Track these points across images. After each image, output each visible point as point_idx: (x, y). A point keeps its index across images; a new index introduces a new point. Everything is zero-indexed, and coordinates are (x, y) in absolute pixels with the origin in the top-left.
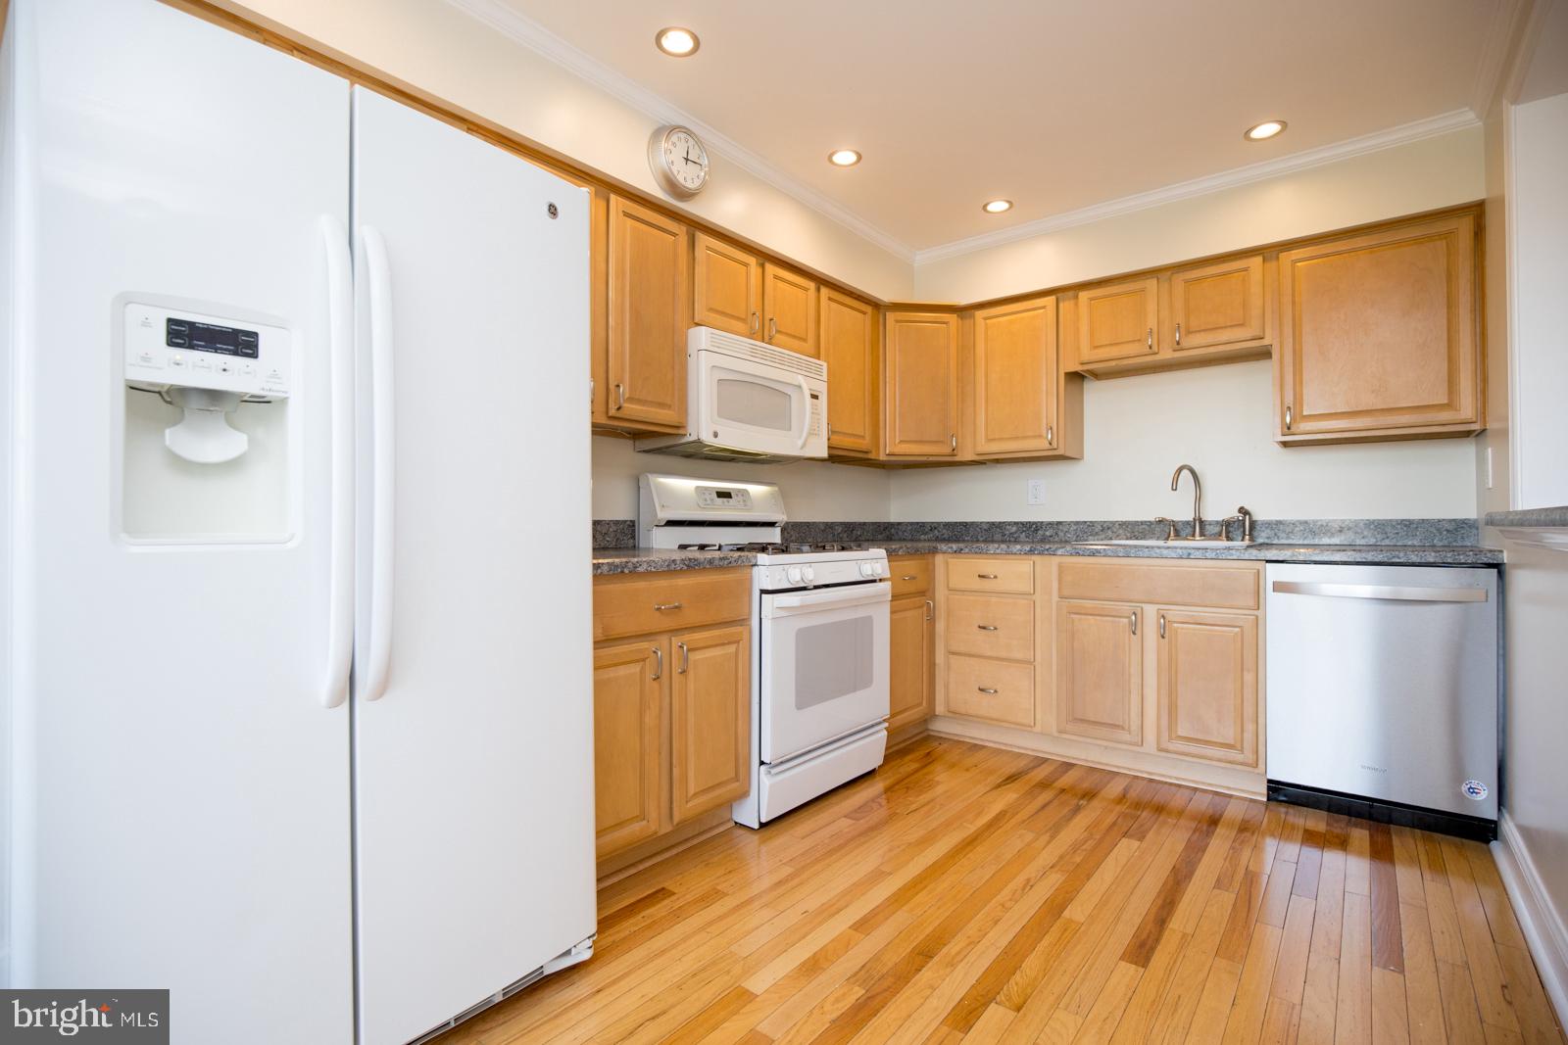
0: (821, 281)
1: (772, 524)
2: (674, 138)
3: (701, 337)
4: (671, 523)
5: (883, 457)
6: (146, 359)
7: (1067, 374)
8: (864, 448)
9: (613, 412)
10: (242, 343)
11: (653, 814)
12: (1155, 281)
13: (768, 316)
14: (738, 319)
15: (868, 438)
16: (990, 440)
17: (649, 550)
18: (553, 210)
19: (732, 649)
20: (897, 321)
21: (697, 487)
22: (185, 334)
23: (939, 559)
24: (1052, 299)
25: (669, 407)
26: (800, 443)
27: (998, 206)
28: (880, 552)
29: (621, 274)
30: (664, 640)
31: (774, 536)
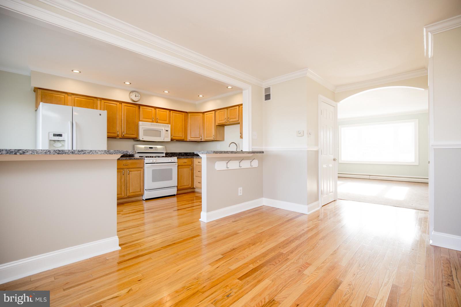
0: (170, 110)
1: (163, 153)
2: (133, 93)
3: (140, 123)
4: (138, 153)
5: (188, 141)
6: (51, 138)
7: (216, 125)
8: (183, 139)
9: (123, 136)
10: (60, 135)
11: (123, 194)
12: (226, 109)
13: (157, 118)
14: (150, 119)
15: (183, 137)
16: (206, 137)
17: (135, 157)
18: (100, 115)
19: (139, 172)
20: (191, 115)
21: (145, 147)
22: (55, 135)
23: (194, 159)
24: (214, 112)
25: (134, 135)
26: (163, 139)
27: (201, 96)
28: (176, 158)
29: (124, 115)
30: (125, 170)
31: (164, 155)
